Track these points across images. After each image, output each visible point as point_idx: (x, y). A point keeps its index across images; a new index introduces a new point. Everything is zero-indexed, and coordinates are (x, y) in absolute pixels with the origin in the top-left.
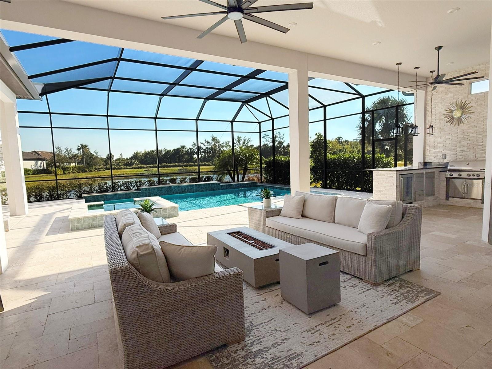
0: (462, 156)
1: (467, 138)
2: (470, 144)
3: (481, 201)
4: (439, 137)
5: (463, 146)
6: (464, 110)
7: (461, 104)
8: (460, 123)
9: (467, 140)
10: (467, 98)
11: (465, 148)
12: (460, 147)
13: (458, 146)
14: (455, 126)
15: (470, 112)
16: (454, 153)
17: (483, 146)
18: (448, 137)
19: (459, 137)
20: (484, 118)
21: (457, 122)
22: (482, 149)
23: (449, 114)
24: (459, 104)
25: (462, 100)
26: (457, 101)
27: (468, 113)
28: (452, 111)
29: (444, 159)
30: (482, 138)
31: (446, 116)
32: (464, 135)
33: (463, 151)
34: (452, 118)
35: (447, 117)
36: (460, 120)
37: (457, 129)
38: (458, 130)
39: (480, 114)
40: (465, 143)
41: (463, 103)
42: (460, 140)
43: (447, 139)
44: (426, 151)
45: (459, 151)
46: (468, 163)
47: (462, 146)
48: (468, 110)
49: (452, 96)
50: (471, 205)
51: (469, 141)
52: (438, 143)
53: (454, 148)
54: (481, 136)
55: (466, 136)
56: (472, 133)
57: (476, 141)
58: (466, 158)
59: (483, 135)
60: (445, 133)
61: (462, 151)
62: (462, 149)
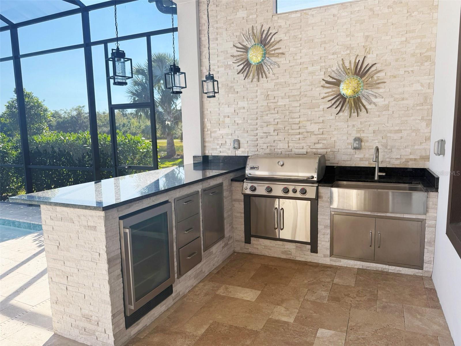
0: (265, 145)
1: (273, 107)
2: (279, 120)
3: (309, 247)
4: (226, 104)
5: (268, 124)
6: (266, 47)
7: (262, 35)
8: (260, 76)
9: (273, 112)
10: (272, 21)
11: (271, 129)
12: (262, 127)
13: (258, 124)
14: (252, 81)
15: (278, 54)
16: (253, 137)
17: (301, 125)
18: (241, 104)
19: (260, 105)
20: (301, 66)
21: (256, 74)
22: (298, 131)
23: (241, 55)
24: (259, 34)
25: (262, 26)
26: (255, 28)
27: (273, 54)
28: (246, 49)
29: (237, 149)
30: (298, 108)
31: (235, 59)
32: (267, 101)
33: (267, 134)
34: (248, 64)
35: (238, 62)
36: (260, 67)
37: (256, 88)
38: (259, 91)
39: (294, 57)
40: (269, 118)
41: (265, 32)
42: (262, 112)
43: (240, 109)
44: (206, 133)
45: (262, 134)
46: (282, 164)
47: (266, 124)
48: (273, 48)
49: (245, 16)
50: (291, 254)
51: (276, 115)
52: (225, 117)
53: (251, 127)
54: (297, 104)
55: (272, 104)
56: (282, 98)
57: (288, 114)
58: (273, 148)
59: (300, 102)
60: (236, 95)
61: (265, 134)
62: (265, 129)
